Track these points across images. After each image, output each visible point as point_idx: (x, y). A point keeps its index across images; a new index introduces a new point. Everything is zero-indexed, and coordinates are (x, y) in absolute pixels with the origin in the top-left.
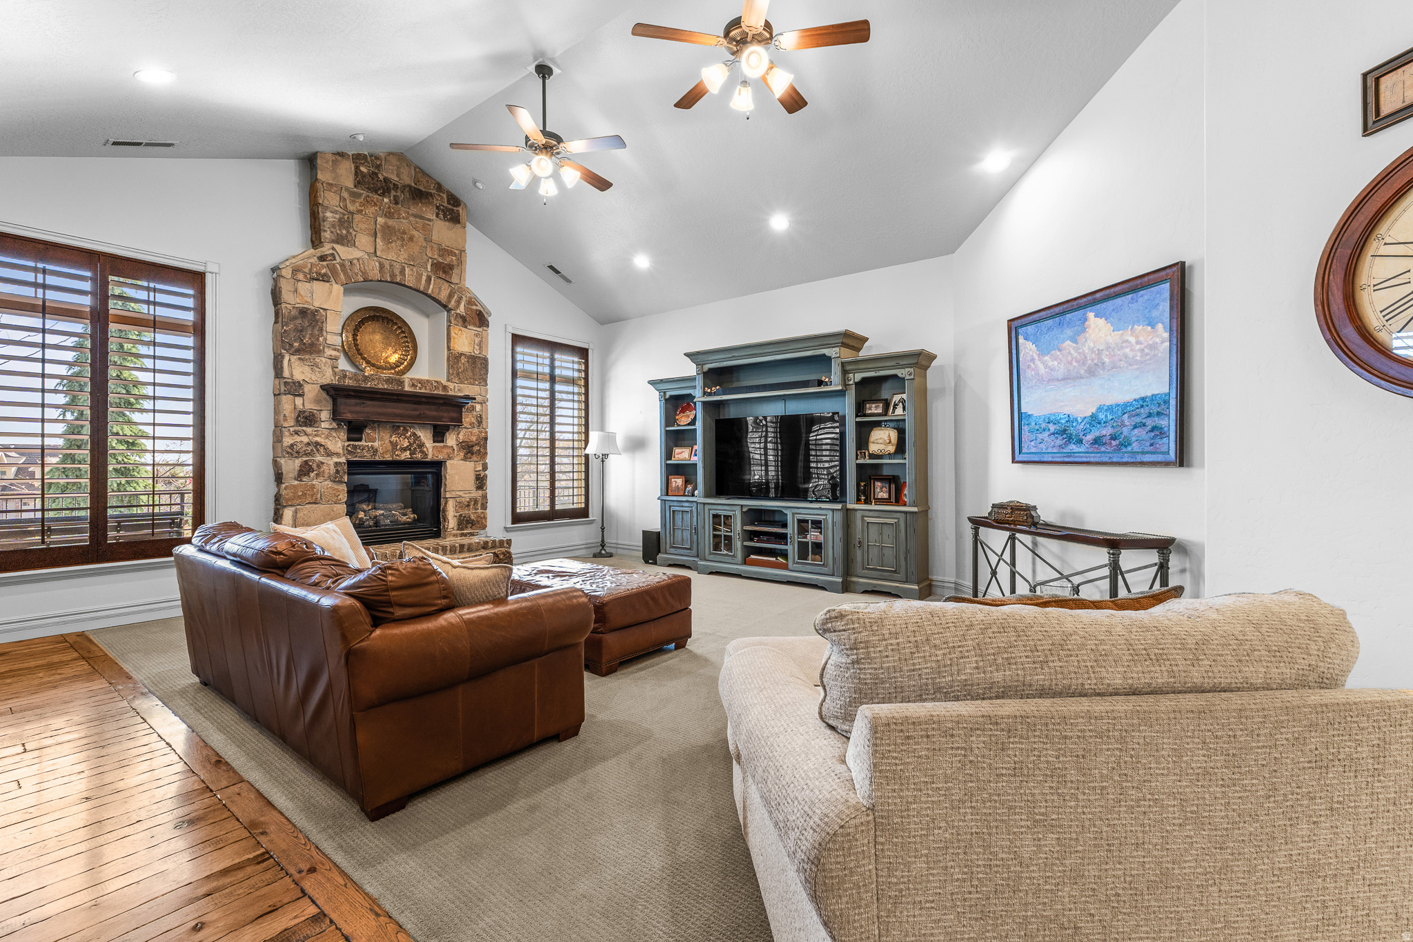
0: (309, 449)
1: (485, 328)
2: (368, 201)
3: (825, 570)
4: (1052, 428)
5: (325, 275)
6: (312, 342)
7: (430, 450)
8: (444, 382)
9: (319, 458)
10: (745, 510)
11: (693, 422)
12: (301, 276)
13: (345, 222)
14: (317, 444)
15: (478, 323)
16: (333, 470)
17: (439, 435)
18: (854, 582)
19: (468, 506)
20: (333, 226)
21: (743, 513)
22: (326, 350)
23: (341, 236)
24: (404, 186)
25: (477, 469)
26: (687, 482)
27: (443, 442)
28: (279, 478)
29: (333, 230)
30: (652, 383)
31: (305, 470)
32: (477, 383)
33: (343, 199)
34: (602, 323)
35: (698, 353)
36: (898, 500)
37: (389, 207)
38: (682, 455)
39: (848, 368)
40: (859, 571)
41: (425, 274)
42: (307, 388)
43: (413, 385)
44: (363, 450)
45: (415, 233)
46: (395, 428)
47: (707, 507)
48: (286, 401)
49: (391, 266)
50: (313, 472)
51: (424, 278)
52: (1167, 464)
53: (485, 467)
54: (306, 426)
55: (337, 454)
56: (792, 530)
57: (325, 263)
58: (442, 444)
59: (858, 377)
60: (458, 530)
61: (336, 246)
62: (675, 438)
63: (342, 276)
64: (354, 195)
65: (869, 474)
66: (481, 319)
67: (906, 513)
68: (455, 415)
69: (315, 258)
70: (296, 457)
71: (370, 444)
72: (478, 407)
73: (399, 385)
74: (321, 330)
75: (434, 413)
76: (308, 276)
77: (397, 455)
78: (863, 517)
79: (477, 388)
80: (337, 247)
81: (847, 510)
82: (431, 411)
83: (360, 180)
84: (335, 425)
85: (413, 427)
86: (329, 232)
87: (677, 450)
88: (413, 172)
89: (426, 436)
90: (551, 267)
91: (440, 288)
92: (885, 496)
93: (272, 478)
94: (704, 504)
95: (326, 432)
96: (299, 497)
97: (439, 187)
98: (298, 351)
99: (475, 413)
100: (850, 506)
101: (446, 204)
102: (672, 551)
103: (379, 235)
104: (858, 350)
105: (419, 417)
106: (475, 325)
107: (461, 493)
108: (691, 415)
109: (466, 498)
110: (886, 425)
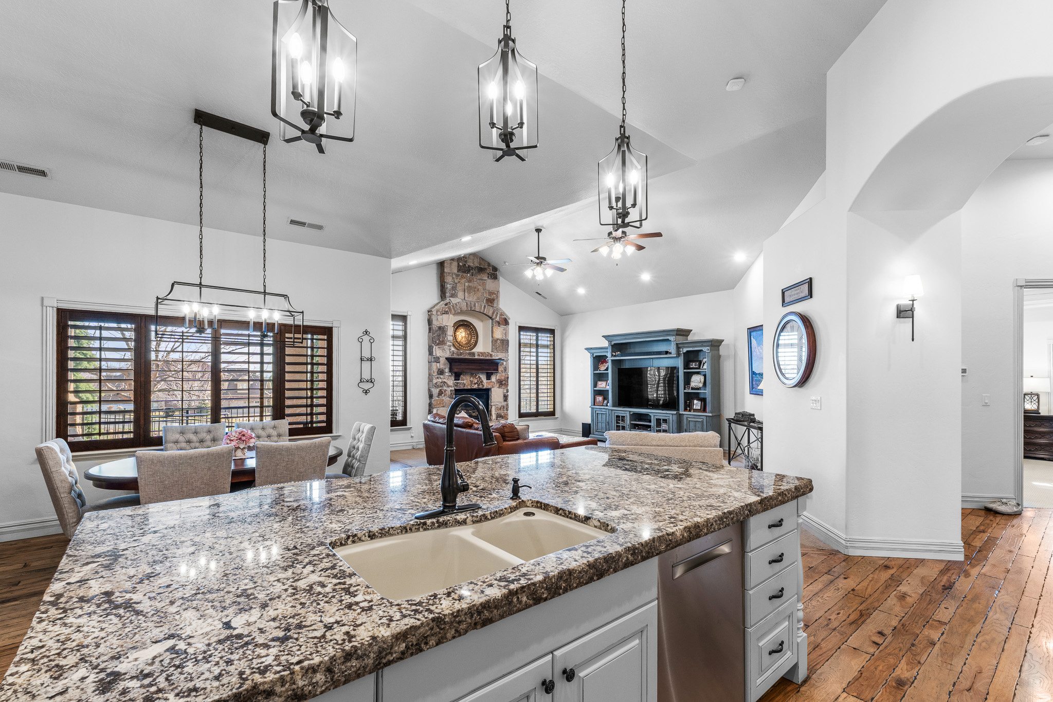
0: (442, 384)
1: (507, 325)
2: (462, 277)
5: (447, 311)
6: (443, 340)
7: (485, 383)
8: (491, 353)
9: (445, 388)
10: (631, 413)
11: (607, 369)
12: (438, 313)
13: (454, 288)
14: (444, 382)
16: (450, 393)
17: (488, 378)
19: (501, 408)
20: (450, 290)
22: (447, 342)
23: (453, 294)
24: (475, 267)
25: (504, 392)
26: (605, 399)
28: (431, 396)
29: (450, 292)
30: (587, 349)
31: (440, 393)
32: (504, 352)
33: (453, 278)
34: (562, 316)
35: (609, 336)
36: (705, 411)
37: (470, 278)
38: (602, 385)
39: (680, 346)
41: (483, 304)
42: (441, 359)
43: (479, 355)
44: (459, 384)
45: (480, 287)
46: (472, 375)
47: (613, 412)
48: (434, 364)
49: (470, 303)
50: (443, 393)
51: (483, 306)
53: (507, 391)
54: (441, 375)
55: (451, 386)
56: (654, 424)
57: (447, 306)
58: (490, 381)
59: (685, 350)
60: (496, 420)
62: (598, 377)
63: (453, 310)
64: (457, 276)
65: (691, 397)
66: (506, 322)
67: (706, 416)
68: (495, 367)
69: (444, 304)
70: (436, 388)
71: (463, 381)
72: (505, 363)
73: (471, 355)
74: (445, 334)
75: (487, 367)
76: (441, 312)
77: (473, 386)
78: (687, 418)
79: (504, 354)
80: (451, 299)
81: (680, 414)
83: (460, 269)
84: (450, 374)
85: (479, 373)
86: (448, 293)
87: (599, 383)
88: (479, 260)
89: (484, 377)
90: (537, 293)
91: (489, 310)
92: (698, 407)
93: (428, 396)
94: (612, 410)
95: (447, 377)
96: (438, 405)
97: (489, 264)
98: (438, 344)
99: (503, 366)
100: (681, 412)
101: (491, 272)
102: (597, 433)
103: (466, 291)
104: (687, 337)
105: (482, 369)
106: (503, 325)
107: (497, 403)
108: (606, 365)
109: (500, 405)
110: (698, 373)
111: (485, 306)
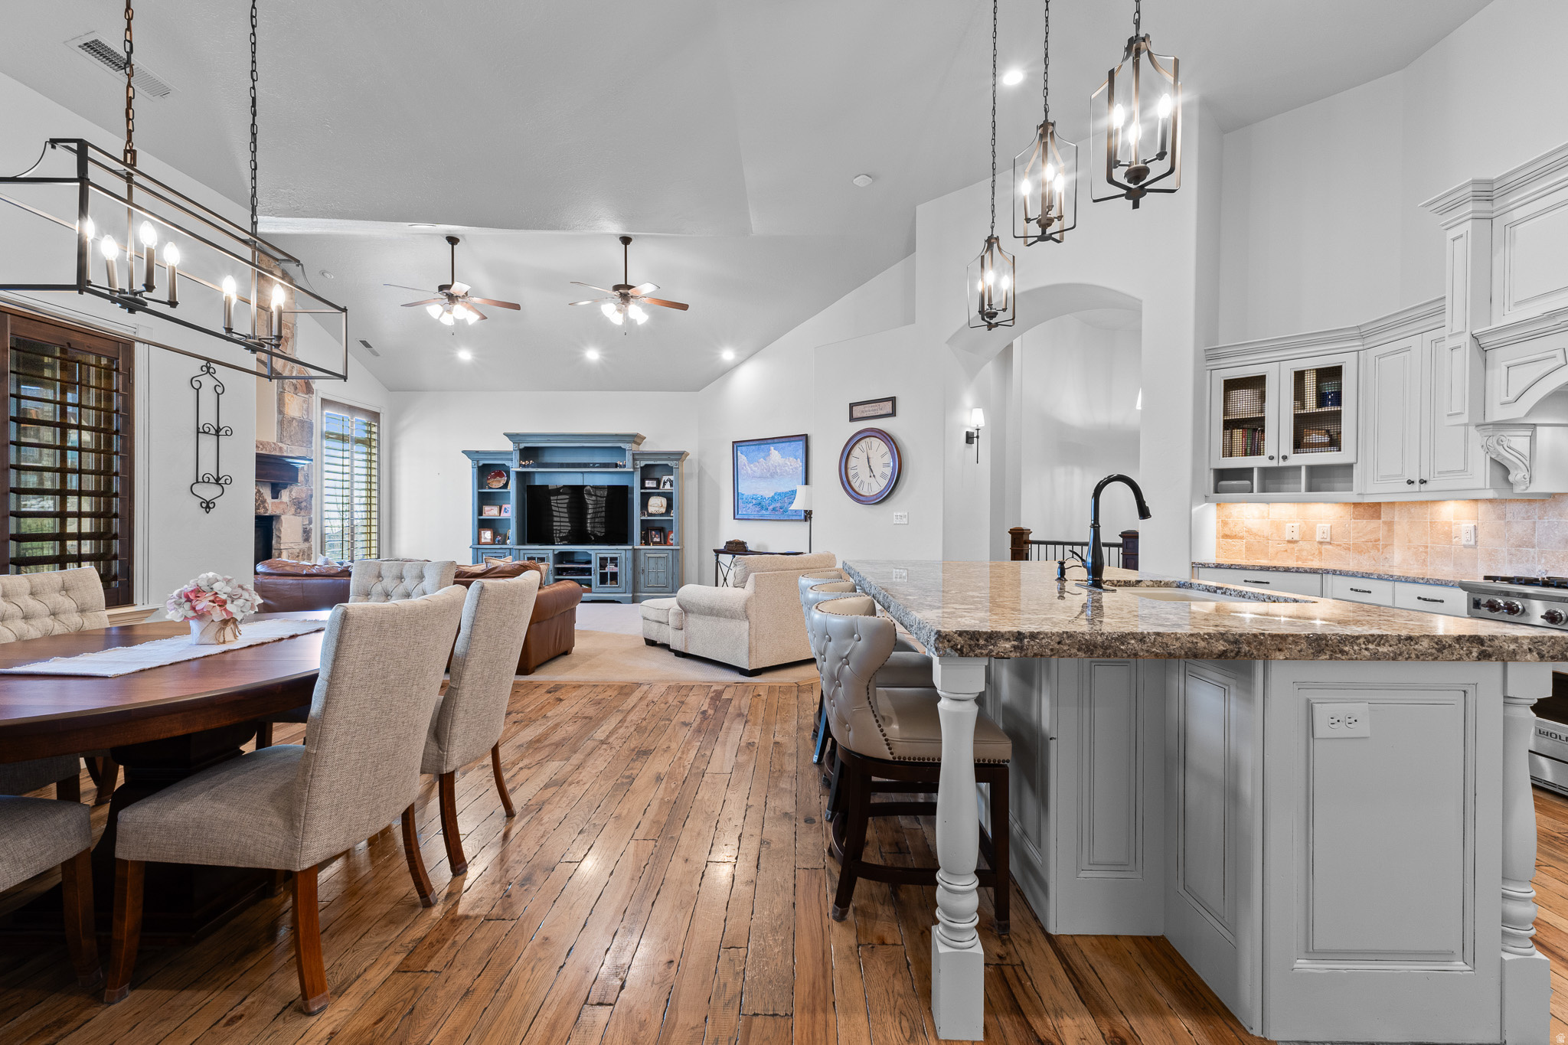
1: (311, 395)
3: (620, 590)
4: (754, 501)
7: (270, 506)
8: (279, 444)
10: (556, 553)
11: (506, 486)
15: (305, 391)
17: (275, 495)
18: (639, 596)
21: (555, 555)
25: (304, 523)
26: (495, 535)
27: (279, 498)
30: (466, 452)
32: (304, 444)
34: (391, 390)
35: (516, 435)
36: (665, 543)
38: (491, 512)
39: (637, 457)
40: (642, 588)
52: (801, 520)
53: (310, 522)
56: (595, 565)
58: (278, 500)
59: (643, 463)
62: (487, 498)
65: (648, 527)
66: (306, 386)
67: (670, 550)
68: (288, 474)
72: (306, 467)
78: (645, 554)
79: (304, 449)
81: (635, 549)
87: (486, 508)
89: (268, 493)
90: (364, 342)
92: (658, 540)
94: (520, 550)
100: (636, 547)
104: (639, 444)
106: (303, 392)
107: (292, 545)
108: (503, 480)
109: (297, 549)
110: (659, 494)
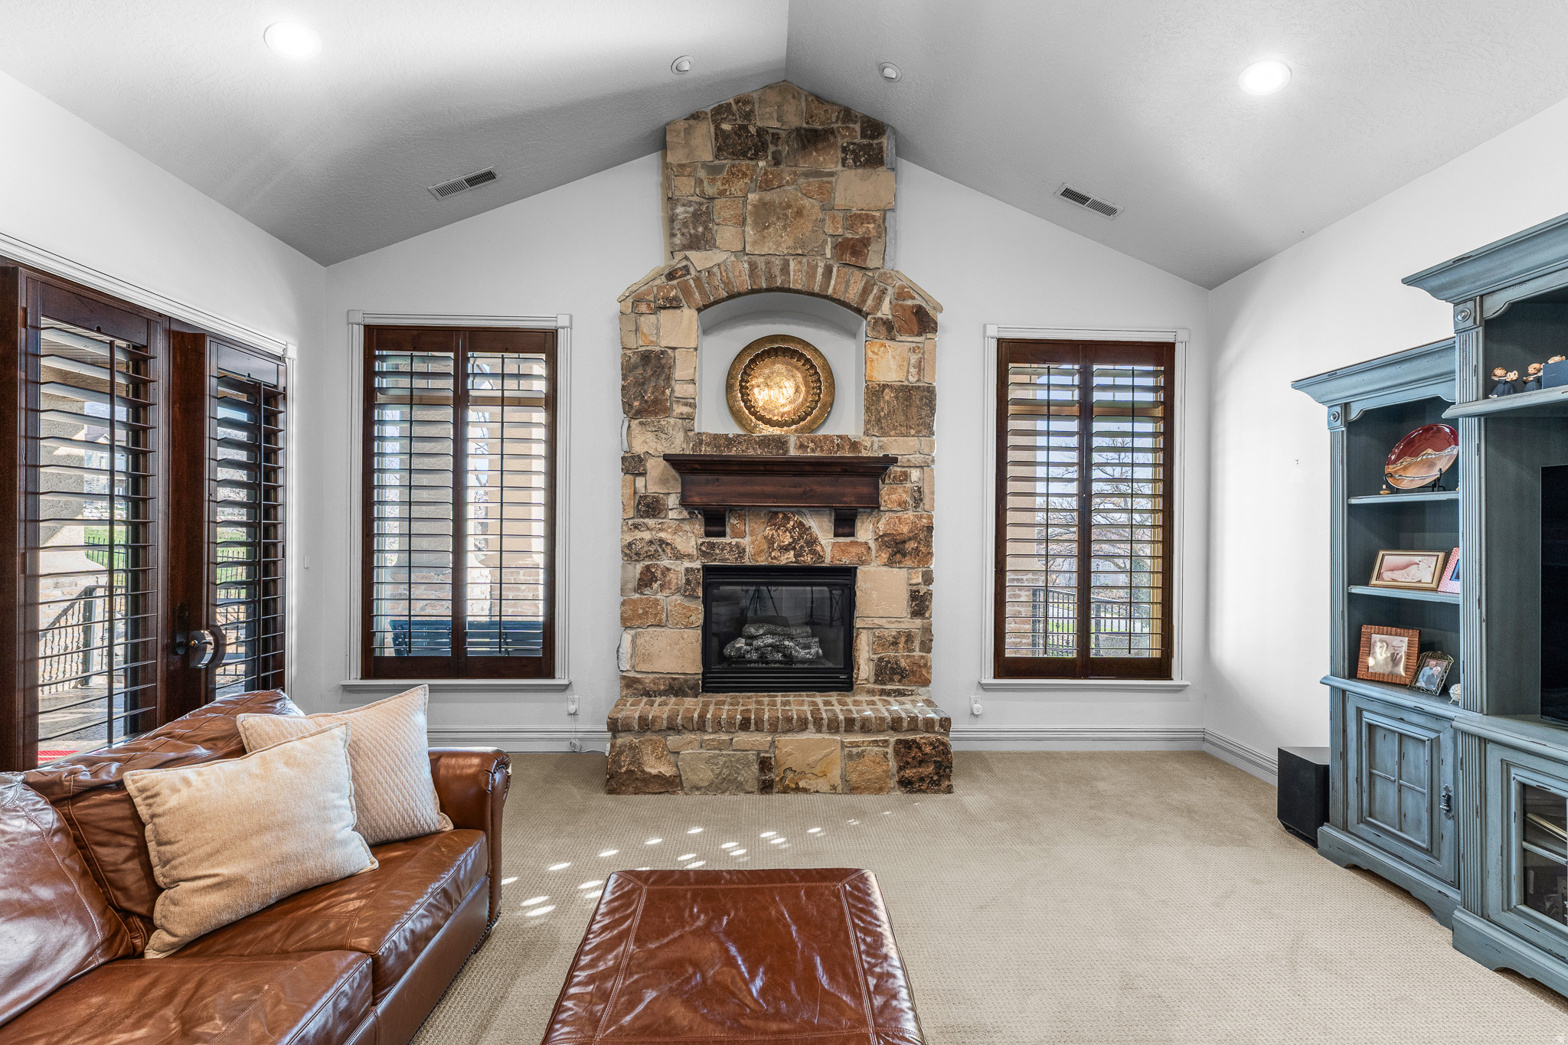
0: (652, 549)
1: (929, 336)
2: (735, 174)
5: (675, 298)
6: (656, 398)
7: (828, 550)
8: (854, 435)
9: (665, 562)
11: (1448, 480)
12: (643, 308)
13: (701, 214)
14: (662, 542)
15: (916, 328)
16: (683, 581)
17: (845, 524)
19: (895, 643)
20: (685, 224)
22: (675, 406)
23: (696, 236)
24: (789, 132)
25: (914, 581)
26: (1427, 648)
27: (852, 534)
29: (685, 230)
30: (1299, 385)
31: (647, 579)
32: (913, 432)
33: (699, 182)
34: (1210, 286)
37: (765, 174)
41: (821, 264)
42: (648, 463)
43: (802, 447)
44: (722, 550)
45: (806, 202)
46: (769, 516)
47: (1499, 754)
48: (624, 483)
49: (768, 263)
50: (656, 581)
51: (820, 271)
53: (928, 579)
54: (648, 517)
55: (689, 556)
57: (675, 282)
58: (851, 539)
60: (875, 682)
61: (688, 253)
62: (1384, 526)
63: (697, 295)
64: (713, 170)
66: (922, 321)
68: (869, 490)
69: (663, 277)
70: (636, 560)
71: (734, 541)
72: (915, 474)
73: (779, 448)
74: (668, 378)
75: (828, 489)
76: (652, 305)
77: (775, 558)
79: (912, 442)
80: (691, 254)
82: (821, 486)
83: (724, 145)
84: (685, 514)
85: (800, 513)
86: (679, 236)
88: (804, 104)
89: (821, 527)
90: (1068, 194)
91: (847, 283)
94: (1488, 739)
95: (674, 524)
96: (640, 616)
97: (847, 115)
98: (639, 412)
99: (908, 485)
101: (858, 140)
103: (749, 220)
105: (804, 496)
106: (911, 333)
107: (883, 622)
108: (1440, 458)
109: (892, 629)
111: (828, 270)
